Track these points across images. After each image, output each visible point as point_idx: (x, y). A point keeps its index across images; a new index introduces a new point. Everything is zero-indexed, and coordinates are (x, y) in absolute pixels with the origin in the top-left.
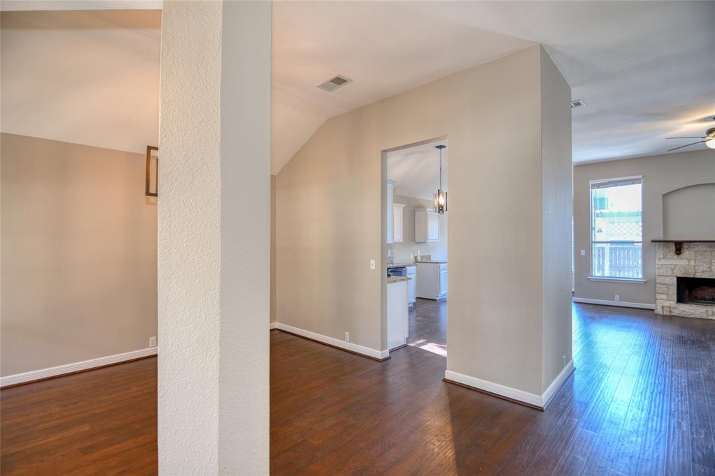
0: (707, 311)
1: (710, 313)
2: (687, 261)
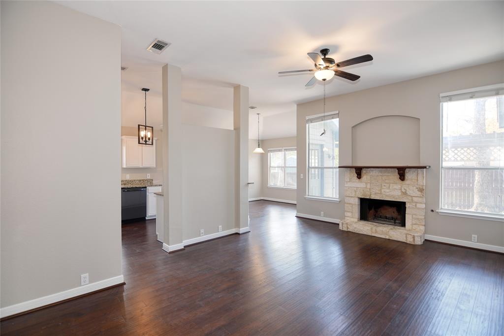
0: (372, 229)
1: (374, 230)
2: (365, 184)
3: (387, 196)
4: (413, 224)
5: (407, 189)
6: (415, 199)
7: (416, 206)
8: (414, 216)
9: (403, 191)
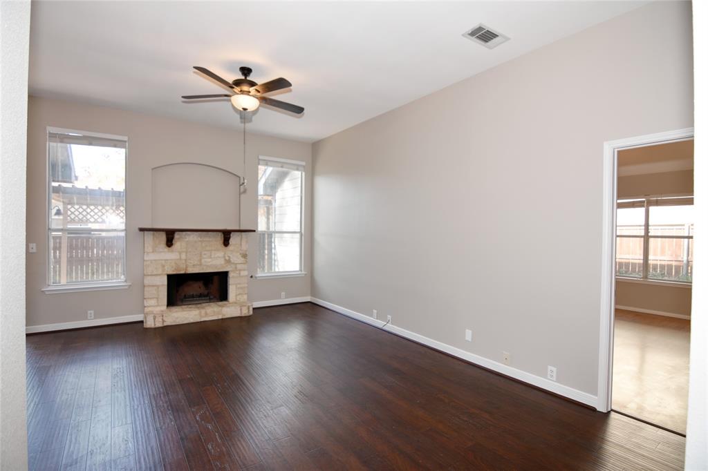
3: (207, 266)
4: (236, 295)
5: (231, 256)
6: (239, 267)
7: (240, 274)
8: (238, 286)
9: (227, 258)
